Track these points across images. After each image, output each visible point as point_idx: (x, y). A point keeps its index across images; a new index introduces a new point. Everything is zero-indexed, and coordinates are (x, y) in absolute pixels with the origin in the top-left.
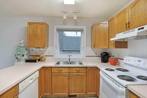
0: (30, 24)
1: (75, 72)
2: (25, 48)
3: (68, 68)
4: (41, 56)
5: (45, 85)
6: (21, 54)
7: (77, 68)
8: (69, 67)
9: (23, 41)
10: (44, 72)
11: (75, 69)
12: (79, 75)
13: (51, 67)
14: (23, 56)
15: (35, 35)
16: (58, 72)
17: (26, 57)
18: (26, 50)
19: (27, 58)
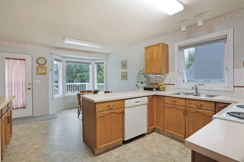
0: (147, 48)
1: (195, 107)
2: (143, 75)
3: (184, 100)
4: (159, 84)
5: (157, 117)
6: (141, 81)
7: (198, 102)
8: (186, 99)
9: (142, 68)
10: (157, 101)
11: (194, 102)
12: (202, 113)
13: (164, 96)
14: (142, 83)
15: (152, 60)
16: (171, 103)
17: (144, 85)
18: (145, 77)
19: (146, 86)
